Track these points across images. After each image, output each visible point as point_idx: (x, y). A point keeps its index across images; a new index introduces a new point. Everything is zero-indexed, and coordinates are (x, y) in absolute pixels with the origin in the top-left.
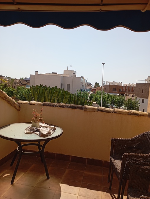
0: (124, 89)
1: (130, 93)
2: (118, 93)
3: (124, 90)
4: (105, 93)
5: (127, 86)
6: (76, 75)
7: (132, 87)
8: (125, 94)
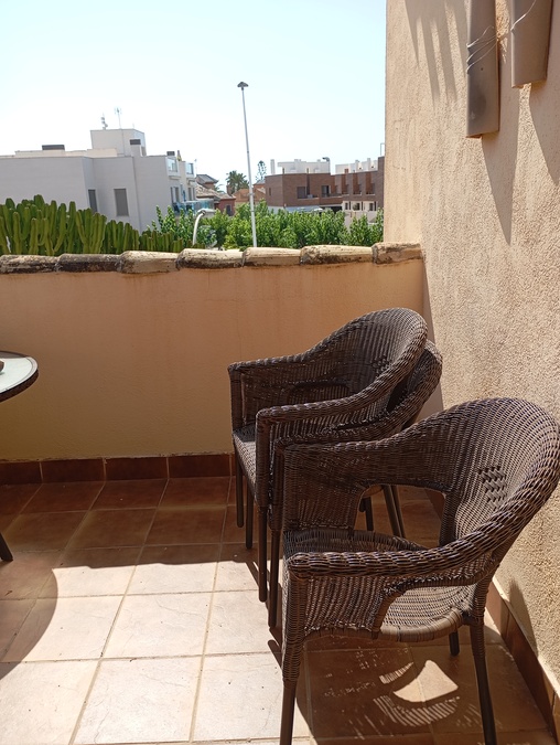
0: (338, 183)
1: (362, 199)
2: (320, 204)
3: (339, 191)
4: (270, 208)
5: (350, 172)
6: (144, 149)
7: (367, 173)
8: (343, 205)
